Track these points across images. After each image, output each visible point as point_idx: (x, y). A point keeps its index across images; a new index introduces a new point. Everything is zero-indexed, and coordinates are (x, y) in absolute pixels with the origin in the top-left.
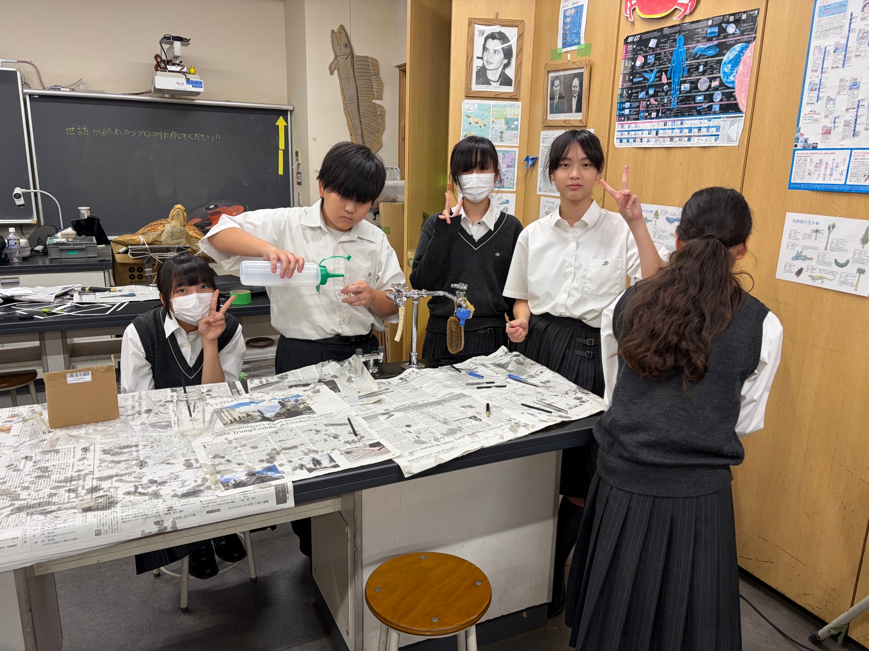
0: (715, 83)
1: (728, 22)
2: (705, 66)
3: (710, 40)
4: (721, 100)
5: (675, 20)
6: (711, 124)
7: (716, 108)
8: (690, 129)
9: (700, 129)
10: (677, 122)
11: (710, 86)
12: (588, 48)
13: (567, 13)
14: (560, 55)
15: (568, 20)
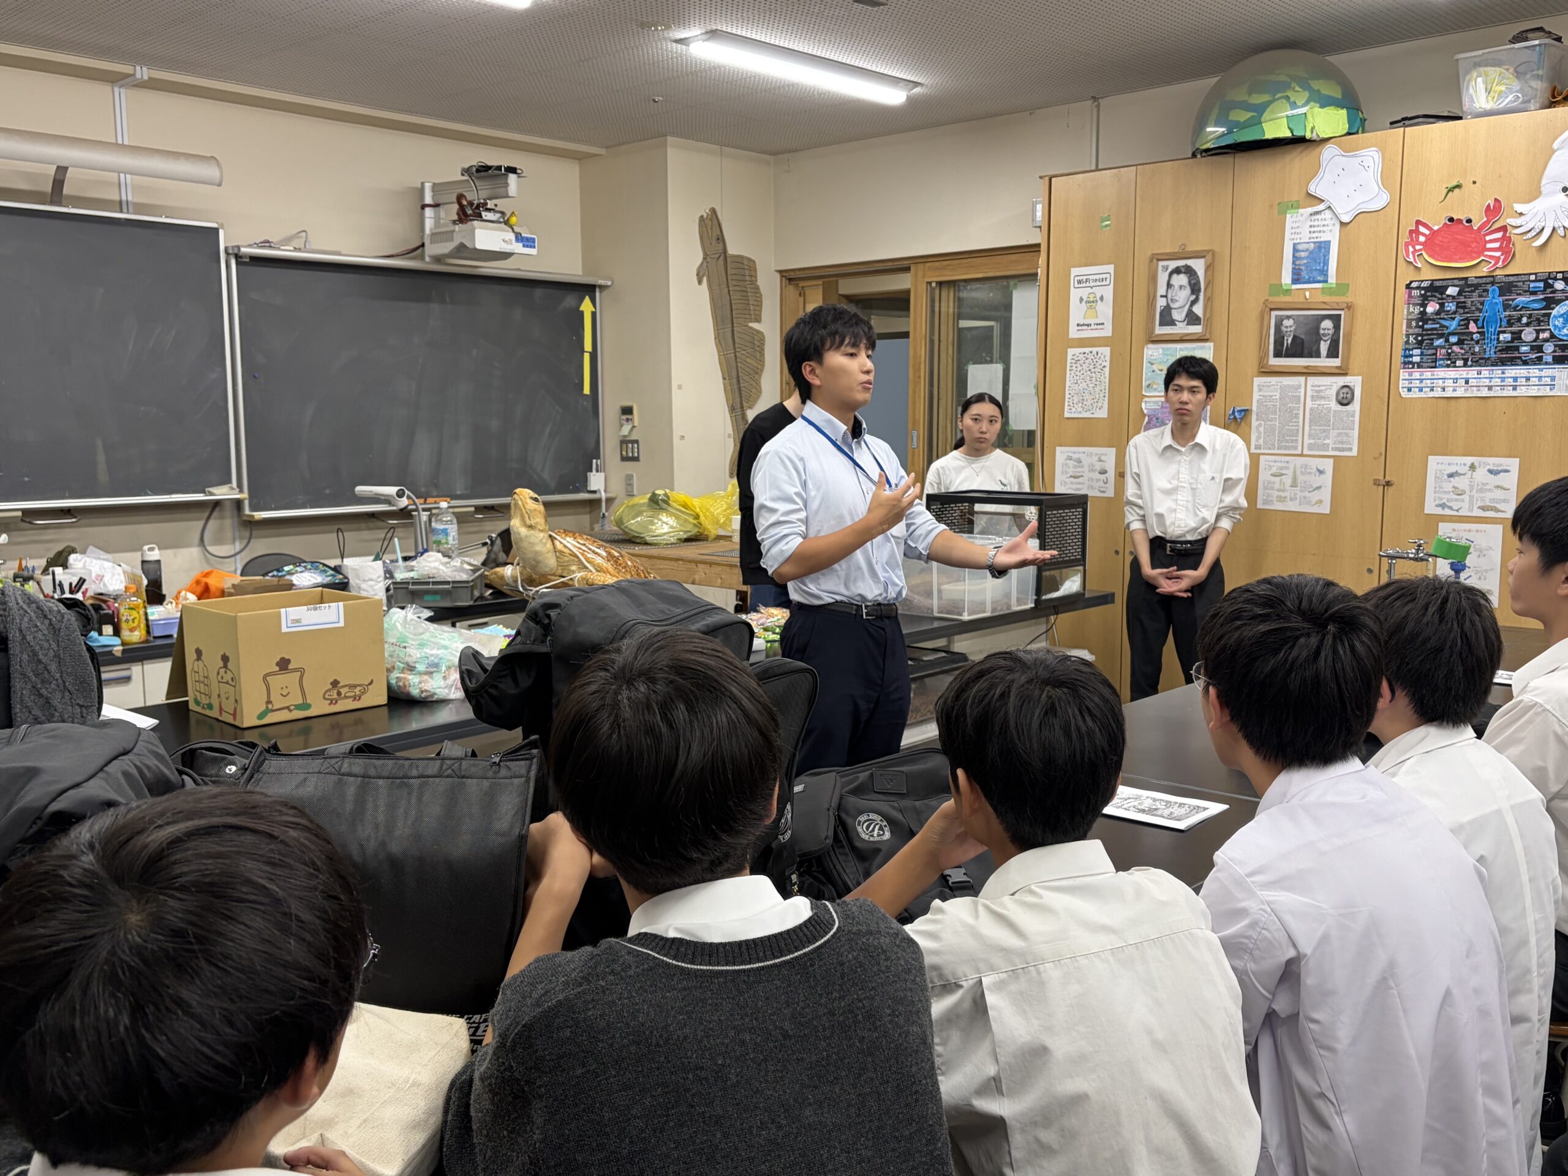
0: (1546, 335)
1: (1555, 279)
2: (1528, 318)
3: (1534, 293)
4: (1554, 351)
5: (1484, 270)
6: (1543, 374)
7: (1550, 359)
8: (1515, 379)
9: (1528, 379)
10: (1497, 371)
11: (1537, 338)
12: (1342, 288)
13: (1300, 247)
14: (1288, 292)
15: (1303, 254)
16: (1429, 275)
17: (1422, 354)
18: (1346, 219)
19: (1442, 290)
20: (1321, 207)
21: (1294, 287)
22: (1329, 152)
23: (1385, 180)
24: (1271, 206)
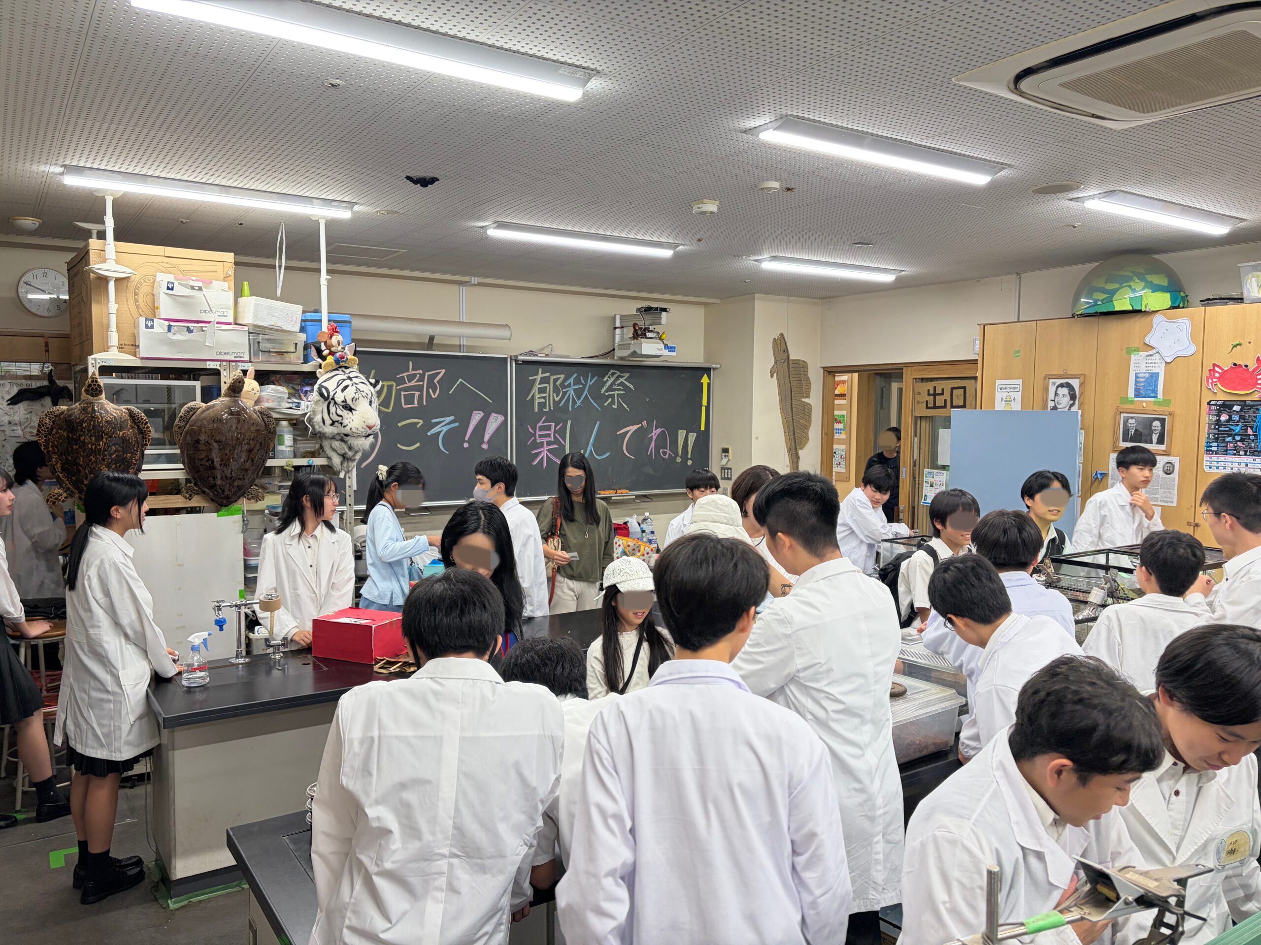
5: (1256, 397)
12: (1166, 402)
13: (1139, 375)
14: (1132, 402)
15: (1142, 380)
16: (1222, 397)
17: (1218, 446)
18: (1169, 360)
19: (1230, 407)
20: (1153, 352)
21: (1136, 399)
22: (1158, 319)
23: (1193, 338)
24: (1122, 350)
